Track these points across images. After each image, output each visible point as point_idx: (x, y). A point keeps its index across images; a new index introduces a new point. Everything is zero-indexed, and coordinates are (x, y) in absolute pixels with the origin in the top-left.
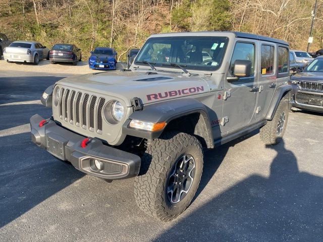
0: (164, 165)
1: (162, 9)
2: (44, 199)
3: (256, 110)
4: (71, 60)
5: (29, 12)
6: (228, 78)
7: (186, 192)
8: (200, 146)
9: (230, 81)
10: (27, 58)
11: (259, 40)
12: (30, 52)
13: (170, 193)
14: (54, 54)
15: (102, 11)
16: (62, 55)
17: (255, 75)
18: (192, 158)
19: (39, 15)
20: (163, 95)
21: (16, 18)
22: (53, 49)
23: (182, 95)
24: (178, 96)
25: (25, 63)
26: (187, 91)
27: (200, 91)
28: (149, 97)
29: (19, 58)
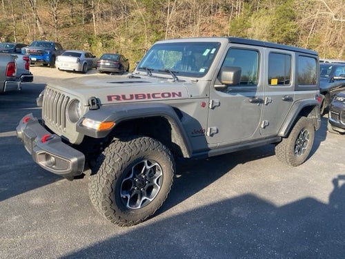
0: (113, 166)
1: (221, 20)
2: (22, 192)
3: (261, 124)
4: (117, 70)
5: (88, 23)
6: (215, 86)
7: (151, 200)
8: (167, 153)
9: (218, 89)
10: (76, 66)
11: (265, 47)
12: (79, 61)
13: (127, 198)
14: (102, 63)
15: (158, 22)
16: (109, 64)
17: (258, 85)
18: (156, 164)
19: (97, 27)
20: (128, 97)
21: (76, 29)
22: (101, 59)
23: (152, 99)
24: (147, 99)
25: (74, 71)
26: (160, 95)
27: (177, 97)
28: (110, 98)
29: (69, 67)
